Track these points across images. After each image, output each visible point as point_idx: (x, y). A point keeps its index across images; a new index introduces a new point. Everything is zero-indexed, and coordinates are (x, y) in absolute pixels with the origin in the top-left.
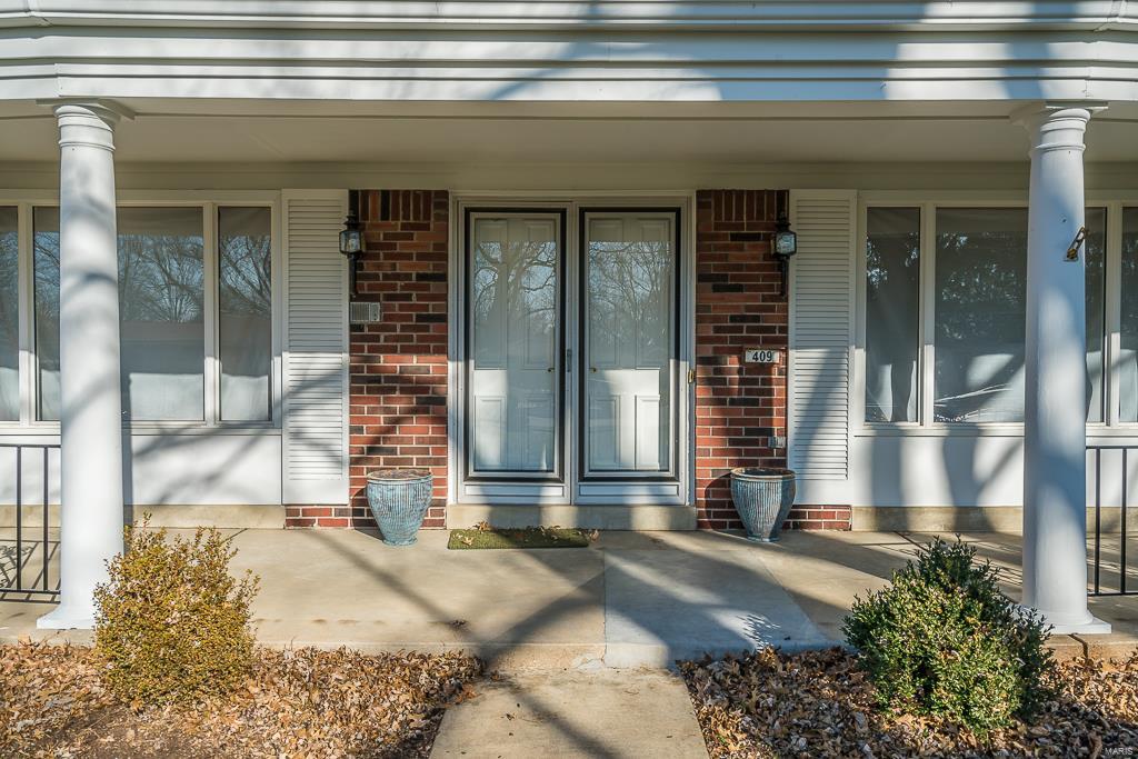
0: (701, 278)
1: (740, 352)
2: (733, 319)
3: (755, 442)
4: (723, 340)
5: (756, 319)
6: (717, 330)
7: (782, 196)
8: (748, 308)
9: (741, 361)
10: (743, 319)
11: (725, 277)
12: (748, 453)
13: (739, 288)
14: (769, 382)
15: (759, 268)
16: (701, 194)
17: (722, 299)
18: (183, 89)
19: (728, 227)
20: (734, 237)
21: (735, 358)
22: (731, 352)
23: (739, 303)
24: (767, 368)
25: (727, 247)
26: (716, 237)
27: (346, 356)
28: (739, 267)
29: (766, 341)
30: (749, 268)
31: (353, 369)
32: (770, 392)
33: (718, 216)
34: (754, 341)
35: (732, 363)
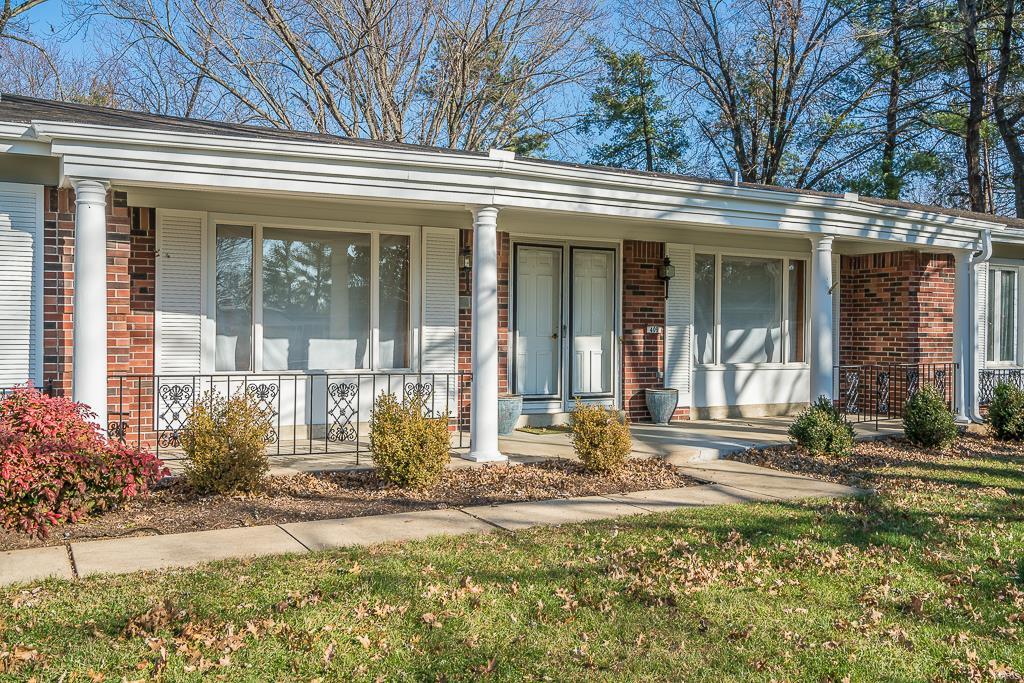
0: (625, 287)
1: (644, 328)
2: (642, 310)
3: (650, 375)
4: (636, 321)
5: (651, 310)
6: (635, 315)
7: (662, 245)
8: (648, 304)
9: (645, 332)
10: (646, 310)
11: (638, 288)
12: (647, 380)
13: (643, 293)
14: (656, 343)
15: (652, 283)
16: (626, 242)
17: (638, 299)
18: (543, 204)
19: (640, 261)
20: (642, 266)
21: (642, 330)
22: (640, 327)
23: (644, 301)
24: (654, 336)
25: (639, 272)
26: (633, 266)
27: (457, 328)
28: (644, 282)
29: (656, 321)
30: (649, 283)
31: (461, 336)
32: (656, 349)
33: (635, 255)
34: (650, 321)
35: (640, 333)
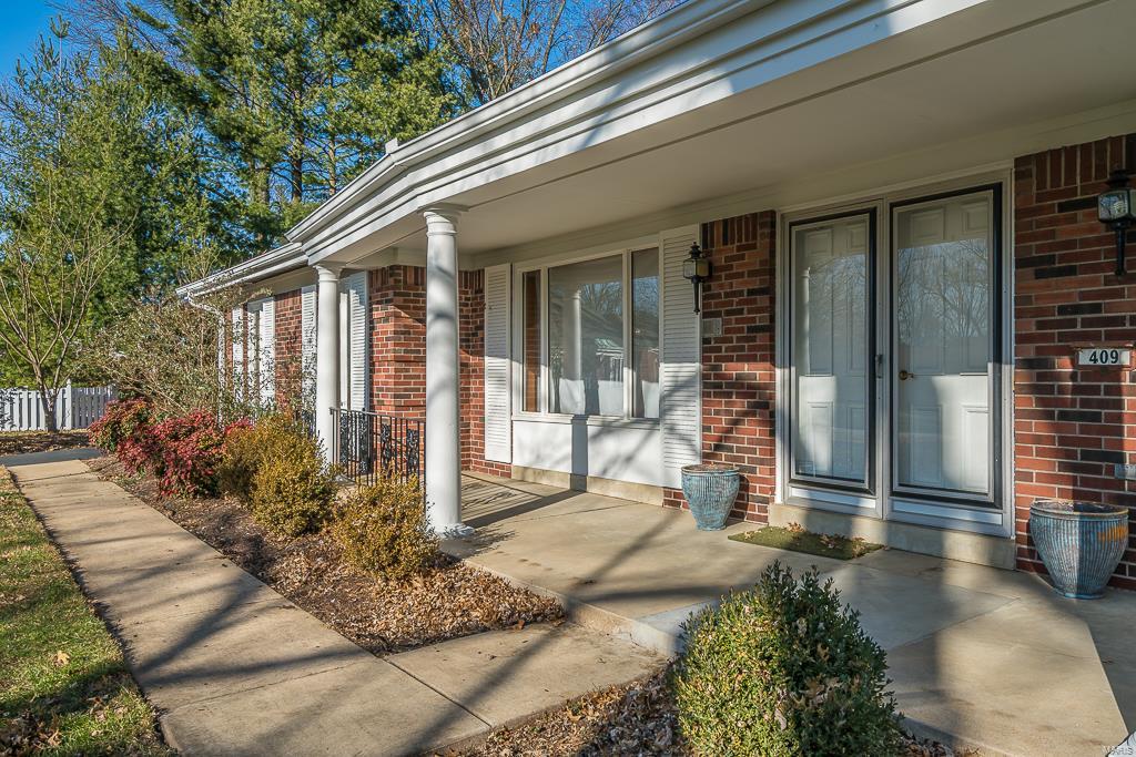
0: (1020, 263)
1: (1073, 354)
2: (1062, 310)
3: (1097, 470)
4: (1050, 338)
5: (1097, 308)
6: (1041, 325)
8: (1084, 296)
9: (1074, 363)
10: (1077, 309)
11: (1051, 259)
12: (1085, 482)
13: (1071, 271)
14: (1118, 390)
15: (1099, 241)
16: (1019, 162)
17: (1048, 286)
19: (1052, 196)
20: (1062, 207)
21: (1066, 360)
22: (1061, 352)
23: (1071, 289)
24: (1112, 372)
25: (1052, 222)
26: (1039, 211)
27: (697, 365)
28: (1070, 244)
29: (1110, 336)
30: (1085, 243)
31: (704, 377)
32: (1119, 405)
33: (1041, 184)
34: (1095, 337)
35: (1064, 366)
